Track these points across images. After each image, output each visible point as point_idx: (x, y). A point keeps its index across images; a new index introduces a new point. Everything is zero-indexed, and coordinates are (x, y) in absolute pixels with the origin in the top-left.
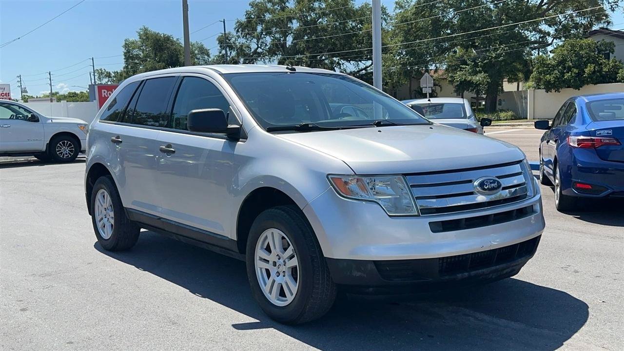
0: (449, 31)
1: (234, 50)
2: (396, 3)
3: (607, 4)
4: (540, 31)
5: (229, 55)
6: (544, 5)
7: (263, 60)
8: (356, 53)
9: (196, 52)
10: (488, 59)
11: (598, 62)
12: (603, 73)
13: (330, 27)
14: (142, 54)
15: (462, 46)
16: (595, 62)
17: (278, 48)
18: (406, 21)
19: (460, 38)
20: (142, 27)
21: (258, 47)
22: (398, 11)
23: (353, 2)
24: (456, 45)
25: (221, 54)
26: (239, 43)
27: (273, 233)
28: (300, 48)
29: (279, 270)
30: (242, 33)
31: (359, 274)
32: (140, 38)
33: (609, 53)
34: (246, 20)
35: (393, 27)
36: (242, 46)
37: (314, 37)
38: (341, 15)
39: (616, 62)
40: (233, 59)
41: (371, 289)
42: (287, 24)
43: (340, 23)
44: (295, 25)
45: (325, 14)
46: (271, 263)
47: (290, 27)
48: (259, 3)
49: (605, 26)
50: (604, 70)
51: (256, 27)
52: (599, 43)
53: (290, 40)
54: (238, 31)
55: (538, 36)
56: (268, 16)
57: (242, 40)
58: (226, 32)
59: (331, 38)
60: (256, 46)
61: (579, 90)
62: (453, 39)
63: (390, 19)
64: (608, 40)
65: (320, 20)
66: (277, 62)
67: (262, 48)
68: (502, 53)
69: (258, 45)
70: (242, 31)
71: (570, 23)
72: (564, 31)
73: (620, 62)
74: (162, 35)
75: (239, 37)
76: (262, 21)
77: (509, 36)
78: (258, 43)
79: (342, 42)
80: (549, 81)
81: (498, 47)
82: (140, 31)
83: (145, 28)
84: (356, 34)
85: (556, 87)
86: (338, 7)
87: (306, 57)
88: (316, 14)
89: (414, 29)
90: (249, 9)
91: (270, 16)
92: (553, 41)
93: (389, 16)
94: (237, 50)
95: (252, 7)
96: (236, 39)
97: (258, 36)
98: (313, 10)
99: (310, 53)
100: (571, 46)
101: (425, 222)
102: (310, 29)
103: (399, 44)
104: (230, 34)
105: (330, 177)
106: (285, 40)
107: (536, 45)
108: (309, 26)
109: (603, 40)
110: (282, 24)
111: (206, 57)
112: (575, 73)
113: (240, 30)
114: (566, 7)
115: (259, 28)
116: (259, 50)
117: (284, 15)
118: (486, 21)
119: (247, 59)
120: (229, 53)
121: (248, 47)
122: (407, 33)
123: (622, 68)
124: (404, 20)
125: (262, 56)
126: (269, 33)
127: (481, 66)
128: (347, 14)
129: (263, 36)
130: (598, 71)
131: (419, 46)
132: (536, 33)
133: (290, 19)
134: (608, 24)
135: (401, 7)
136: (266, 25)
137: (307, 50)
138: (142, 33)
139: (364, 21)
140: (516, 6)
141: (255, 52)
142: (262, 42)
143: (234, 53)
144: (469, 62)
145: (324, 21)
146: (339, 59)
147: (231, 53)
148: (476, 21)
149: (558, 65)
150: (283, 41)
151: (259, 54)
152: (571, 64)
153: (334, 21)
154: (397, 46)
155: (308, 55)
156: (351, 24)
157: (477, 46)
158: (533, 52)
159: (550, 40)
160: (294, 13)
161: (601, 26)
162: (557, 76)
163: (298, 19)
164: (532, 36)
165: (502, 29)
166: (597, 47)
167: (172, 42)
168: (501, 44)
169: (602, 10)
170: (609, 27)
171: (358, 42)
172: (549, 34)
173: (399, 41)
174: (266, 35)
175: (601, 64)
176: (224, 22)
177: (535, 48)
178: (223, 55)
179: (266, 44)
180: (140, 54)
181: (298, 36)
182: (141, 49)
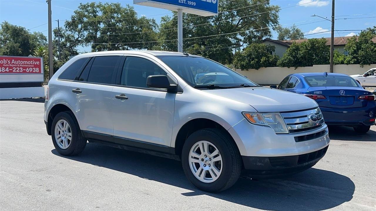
0: (190, 36)
1: (64, 38)
2: (162, 18)
3: (271, 26)
4: (237, 39)
5: (60, 40)
6: (240, 25)
7: (81, 44)
8: (139, 44)
9: (38, 38)
10: (212, 52)
11: (267, 56)
12: (270, 61)
13: (124, 28)
14: (3, 38)
15: (198, 44)
16: (266, 56)
17: (92, 38)
18: (168, 28)
19: (197, 40)
20: (4, 22)
21: (79, 37)
22: (163, 22)
23: (137, 15)
24: (194, 43)
25: (55, 40)
26: (67, 34)
27: (203, 143)
28: (105, 39)
29: (206, 163)
30: (69, 29)
31: (260, 164)
32: (2, 28)
33: (272, 51)
34: (71, 21)
35: (160, 31)
36: (69, 36)
37: (114, 34)
38: (130, 22)
39: (276, 56)
40: (63, 43)
41: (264, 172)
42: (98, 25)
43: (129, 27)
44: (102, 26)
45: (120, 21)
46: (200, 159)
47: (99, 27)
48: (80, 12)
49: (268, 37)
50: (270, 60)
51: (78, 25)
52: (268, 46)
53: (99, 35)
54: (66, 27)
55: (235, 41)
56: (85, 20)
57: (69, 33)
58: (59, 27)
59: (124, 35)
60: (78, 37)
61: (258, 70)
62: (193, 40)
63: (157, 26)
64: (272, 45)
65: (118, 24)
66: (91, 47)
67: (82, 38)
68: (219, 49)
69: (79, 36)
70: (69, 27)
71: (252, 35)
72: (249, 40)
73: (278, 56)
74: (19, 27)
75: (67, 30)
76: (82, 22)
77: (222, 40)
78: (79, 35)
79: (131, 37)
80: (243, 65)
81: (217, 46)
82: (2, 24)
83: (6, 22)
84: (138, 33)
85: (246, 68)
86: (129, 18)
87: (109, 44)
88: (115, 20)
89: (172, 33)
90: (74, 14)
91: (87, 20)
92: (243, 44)
93: (157, 25)
94: (66, 38)
95: (76, 14)
96: (65, 31)
97: (79, 31)
98: (113, 18)
99: (112, 42)
100: (254, 47)
101: (292, 137)
102: (111, 28)
103: (164, 41)
104: (61, 28)
105: (243, 113)
106: (96, 34)
107: (235, 46)
108: (111, 27)
109: (270, 45)
110: (94, 25)
111: (45, 41)
112: (256, 61)
113: (68, 26)
114: (249, 26)
115: (80, 26)
116: (80, 39)
117: (96, 20)
118: (210, 32)
119: (72, 44)
120: (60, 39)
121: (73, 37)
122: (168, 35)
123: (279, 59)
124: (167, 28)
125: (81, 42)
126: (86, 29)
127: (208, 55)
128: (134, 22)
129: (82, 31)
130: (267, 61)
131: (175, 42)
132: (234, 39)
133: (99, 22)
134: (270, 37)
135: (165, 20)
136: (85, 25)
137: (110, 40)
138: (3, 25)
139: (142, 26)
140: (226, 25)
141: (77, 40)
142: (82, 35)
143: (63, 40)
144: (202, 53)
145: (120, 25)
146: (127, 47)
147: (61, 39)
148: (205, 31)
149: (247, 57)
150: (95, 34)
151: (79, 41)
152: (254, 56)
153: (126, 25)
154: (163, 42)
155: (111, 43)
156: (135, 28)
157: (206, 44)
158: (233, 49)
159: (241, 43)
160: (102, 19)
161: (267, 37)
162: (247, 63)
163: (104, 23)
164: (233, 41)
165: (219, 36)
166: (266, 48)
167: (24, 31)
168: (218, 44)
169: (268, 29)
170: (270, 38)
171: (140, 38)
172: (241, 40)
173: (163, 39)
174: (84, 30)
175: (269, 57)
176: (58, 21)
177: (234, 47)
178: (57, 41)
179: (84, 36)
180: (2, 38)
181: (104, 32)
182: (2, 35)
